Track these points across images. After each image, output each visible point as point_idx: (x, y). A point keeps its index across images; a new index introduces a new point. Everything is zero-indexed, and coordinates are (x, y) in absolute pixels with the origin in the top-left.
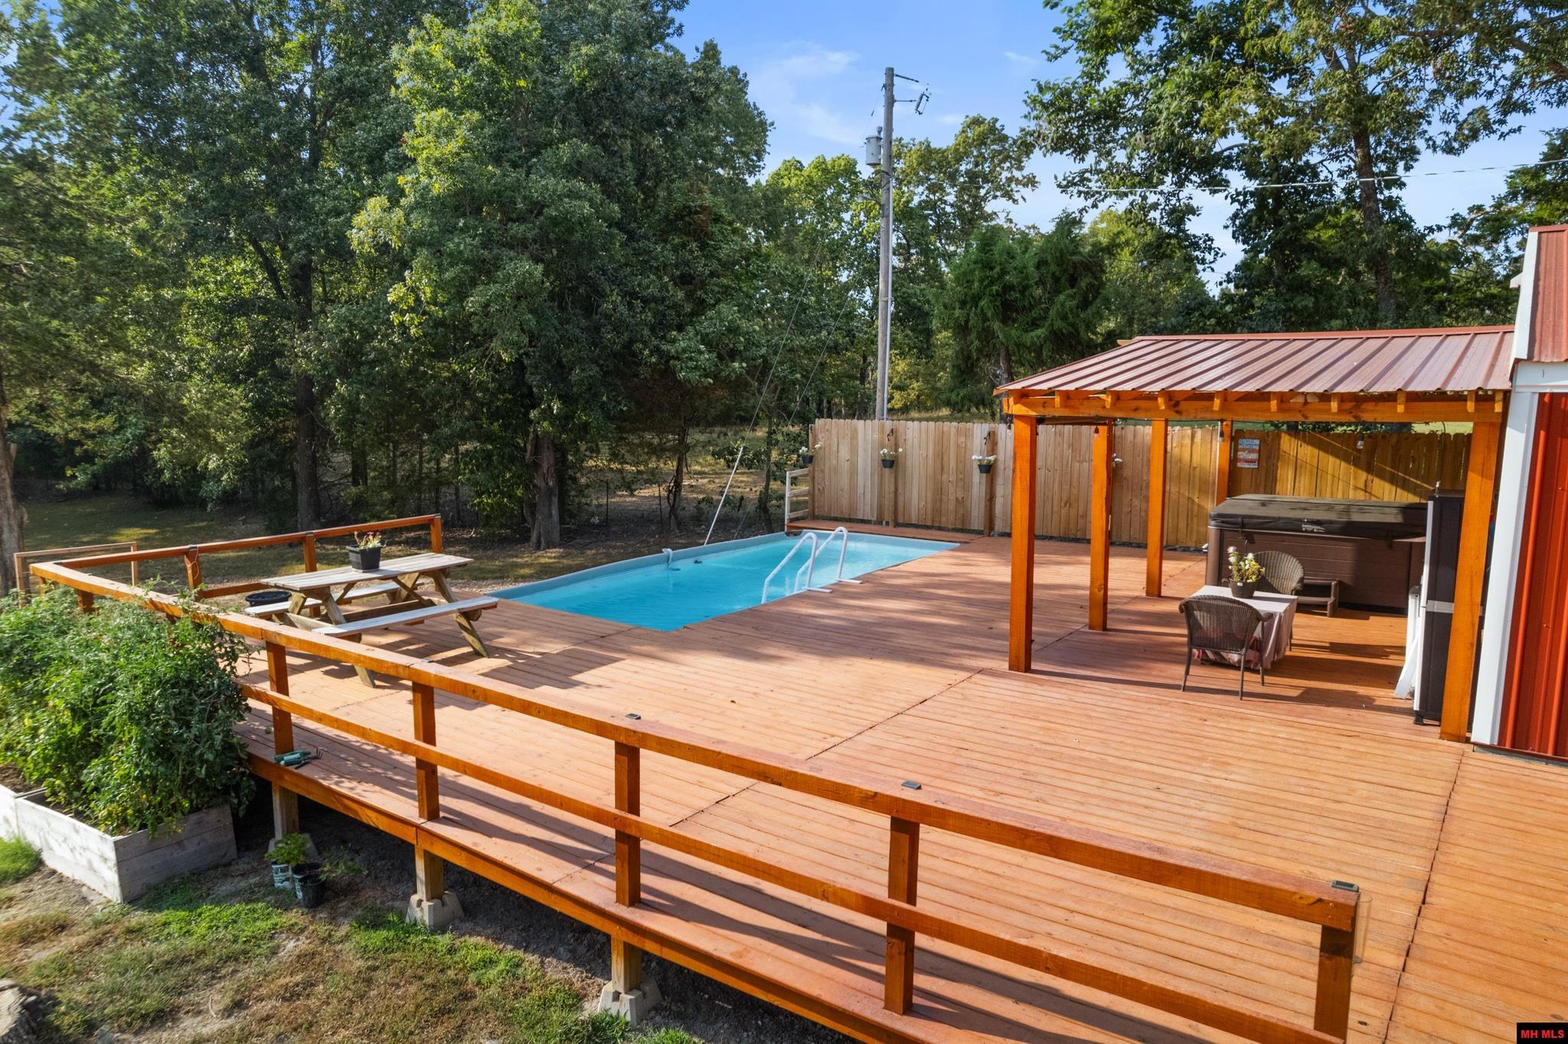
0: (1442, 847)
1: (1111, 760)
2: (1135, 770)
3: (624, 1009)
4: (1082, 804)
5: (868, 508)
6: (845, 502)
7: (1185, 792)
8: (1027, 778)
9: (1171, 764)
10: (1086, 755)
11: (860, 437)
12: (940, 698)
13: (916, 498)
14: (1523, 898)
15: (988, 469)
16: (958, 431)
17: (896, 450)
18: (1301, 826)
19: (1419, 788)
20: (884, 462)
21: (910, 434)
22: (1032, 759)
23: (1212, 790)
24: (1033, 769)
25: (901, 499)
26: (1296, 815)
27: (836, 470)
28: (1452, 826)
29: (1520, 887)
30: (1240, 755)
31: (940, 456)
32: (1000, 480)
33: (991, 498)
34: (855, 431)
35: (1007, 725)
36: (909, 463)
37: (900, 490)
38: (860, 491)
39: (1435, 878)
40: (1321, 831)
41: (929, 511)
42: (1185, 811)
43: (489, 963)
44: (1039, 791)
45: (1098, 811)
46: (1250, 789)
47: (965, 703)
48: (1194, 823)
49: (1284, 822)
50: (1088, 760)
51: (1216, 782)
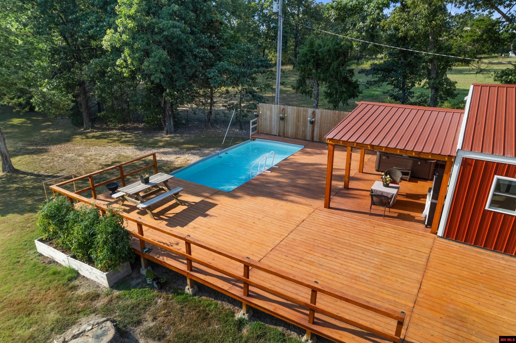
0: (426, 271)
1: (352, 243)
2: (358, 246)
3: (246, 317)
4: (346, 259)
5: (275, 131)
6: (268, 129)
7: (370, 254)
8: (332, 250)
9: (366, 244)
10: (346, 241)
11: (273, 110)
12: (307, 219)
13: (290, 130)
14: (441, 285)
15: (312, 123)
16: (304, 110)
17: (284, 115)
18: (396, 265)
19: (424, 251)
20: (281, 118)
21: (289, 110)
22: (333, 243)
23: (376, 253)
24: (334, 247)
25: (285, 130)
26: (395, 262)
27: (265, 119)
28: (429, 264)
29: (440, 282)
30: (383, 240)
31: (298, 117)
32: (316, 126)
33: (313, 131)
34: (272, 108)
35: (325, 230)
36: (288, 119)
37: (285, 127)
38: (273, 126)
39: (424, 281)
40: (401, 267)
41: (294, 134)
42: (370, 261)
43: (210, 305)
44: (335, 255)
45: (350, 261)
46: (385, 252)
47: (314, 221)
48: (372, 265)
49: (392, 264)
50: (346, 243)
51: (377, 250)
